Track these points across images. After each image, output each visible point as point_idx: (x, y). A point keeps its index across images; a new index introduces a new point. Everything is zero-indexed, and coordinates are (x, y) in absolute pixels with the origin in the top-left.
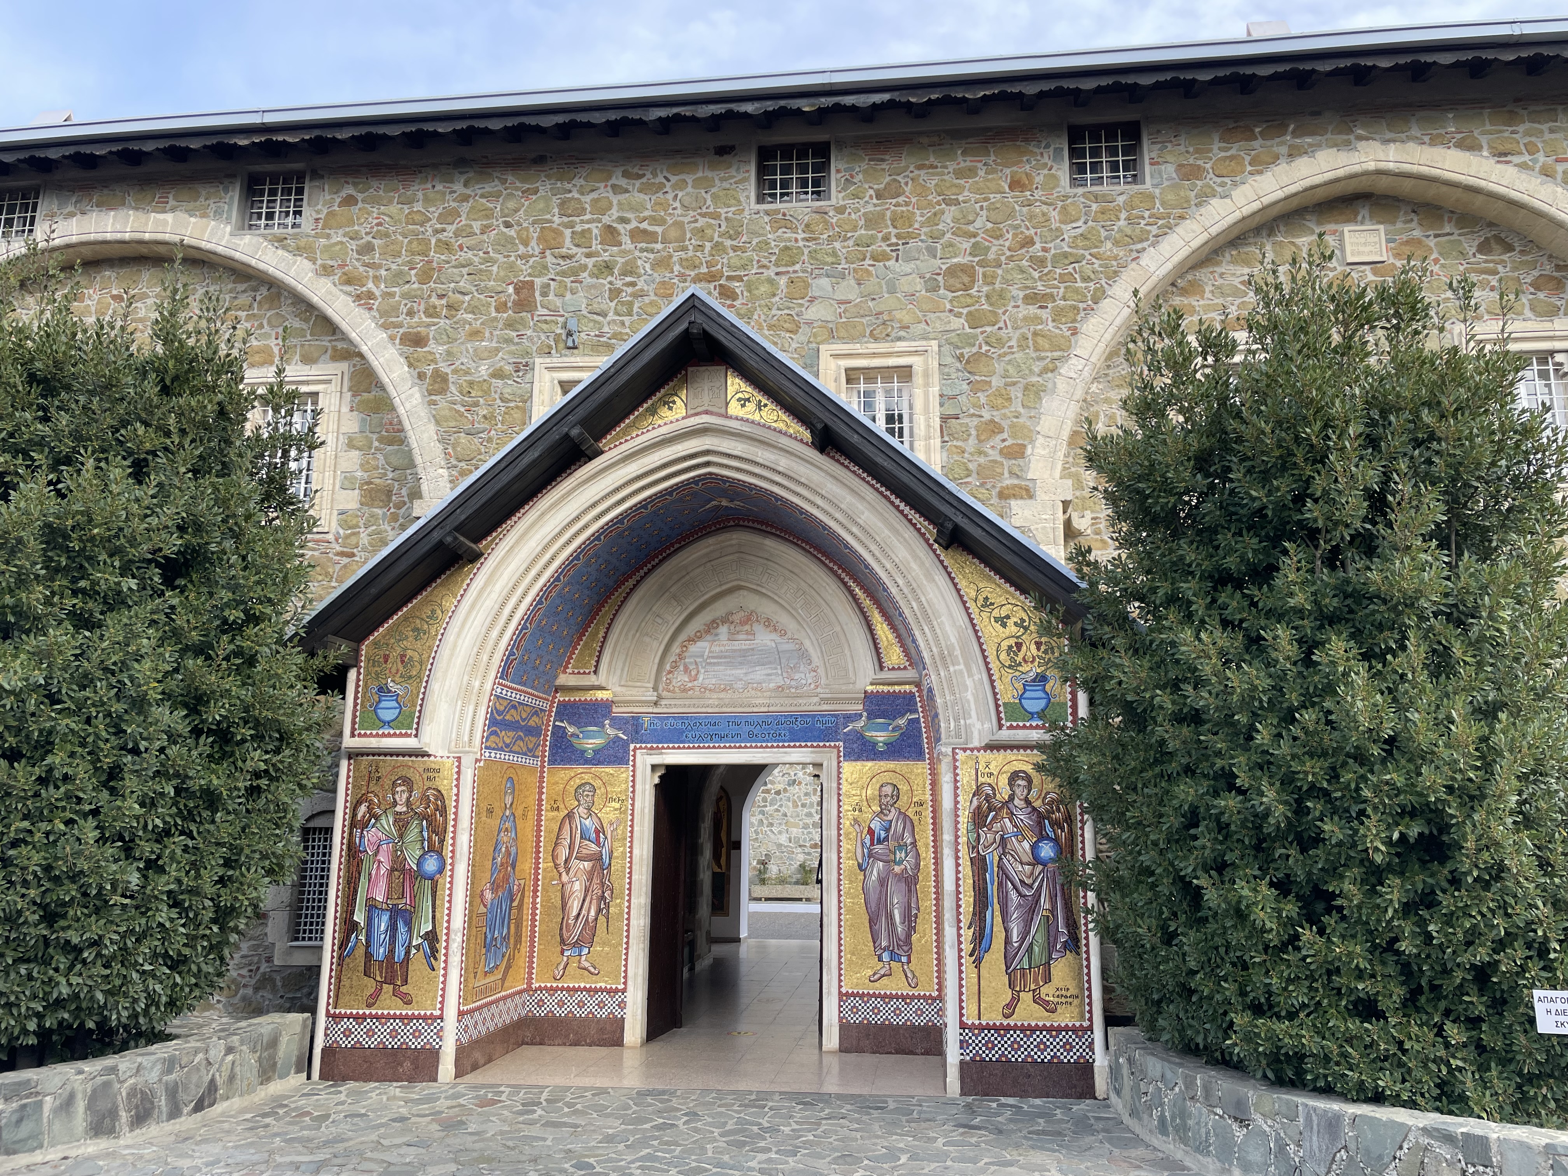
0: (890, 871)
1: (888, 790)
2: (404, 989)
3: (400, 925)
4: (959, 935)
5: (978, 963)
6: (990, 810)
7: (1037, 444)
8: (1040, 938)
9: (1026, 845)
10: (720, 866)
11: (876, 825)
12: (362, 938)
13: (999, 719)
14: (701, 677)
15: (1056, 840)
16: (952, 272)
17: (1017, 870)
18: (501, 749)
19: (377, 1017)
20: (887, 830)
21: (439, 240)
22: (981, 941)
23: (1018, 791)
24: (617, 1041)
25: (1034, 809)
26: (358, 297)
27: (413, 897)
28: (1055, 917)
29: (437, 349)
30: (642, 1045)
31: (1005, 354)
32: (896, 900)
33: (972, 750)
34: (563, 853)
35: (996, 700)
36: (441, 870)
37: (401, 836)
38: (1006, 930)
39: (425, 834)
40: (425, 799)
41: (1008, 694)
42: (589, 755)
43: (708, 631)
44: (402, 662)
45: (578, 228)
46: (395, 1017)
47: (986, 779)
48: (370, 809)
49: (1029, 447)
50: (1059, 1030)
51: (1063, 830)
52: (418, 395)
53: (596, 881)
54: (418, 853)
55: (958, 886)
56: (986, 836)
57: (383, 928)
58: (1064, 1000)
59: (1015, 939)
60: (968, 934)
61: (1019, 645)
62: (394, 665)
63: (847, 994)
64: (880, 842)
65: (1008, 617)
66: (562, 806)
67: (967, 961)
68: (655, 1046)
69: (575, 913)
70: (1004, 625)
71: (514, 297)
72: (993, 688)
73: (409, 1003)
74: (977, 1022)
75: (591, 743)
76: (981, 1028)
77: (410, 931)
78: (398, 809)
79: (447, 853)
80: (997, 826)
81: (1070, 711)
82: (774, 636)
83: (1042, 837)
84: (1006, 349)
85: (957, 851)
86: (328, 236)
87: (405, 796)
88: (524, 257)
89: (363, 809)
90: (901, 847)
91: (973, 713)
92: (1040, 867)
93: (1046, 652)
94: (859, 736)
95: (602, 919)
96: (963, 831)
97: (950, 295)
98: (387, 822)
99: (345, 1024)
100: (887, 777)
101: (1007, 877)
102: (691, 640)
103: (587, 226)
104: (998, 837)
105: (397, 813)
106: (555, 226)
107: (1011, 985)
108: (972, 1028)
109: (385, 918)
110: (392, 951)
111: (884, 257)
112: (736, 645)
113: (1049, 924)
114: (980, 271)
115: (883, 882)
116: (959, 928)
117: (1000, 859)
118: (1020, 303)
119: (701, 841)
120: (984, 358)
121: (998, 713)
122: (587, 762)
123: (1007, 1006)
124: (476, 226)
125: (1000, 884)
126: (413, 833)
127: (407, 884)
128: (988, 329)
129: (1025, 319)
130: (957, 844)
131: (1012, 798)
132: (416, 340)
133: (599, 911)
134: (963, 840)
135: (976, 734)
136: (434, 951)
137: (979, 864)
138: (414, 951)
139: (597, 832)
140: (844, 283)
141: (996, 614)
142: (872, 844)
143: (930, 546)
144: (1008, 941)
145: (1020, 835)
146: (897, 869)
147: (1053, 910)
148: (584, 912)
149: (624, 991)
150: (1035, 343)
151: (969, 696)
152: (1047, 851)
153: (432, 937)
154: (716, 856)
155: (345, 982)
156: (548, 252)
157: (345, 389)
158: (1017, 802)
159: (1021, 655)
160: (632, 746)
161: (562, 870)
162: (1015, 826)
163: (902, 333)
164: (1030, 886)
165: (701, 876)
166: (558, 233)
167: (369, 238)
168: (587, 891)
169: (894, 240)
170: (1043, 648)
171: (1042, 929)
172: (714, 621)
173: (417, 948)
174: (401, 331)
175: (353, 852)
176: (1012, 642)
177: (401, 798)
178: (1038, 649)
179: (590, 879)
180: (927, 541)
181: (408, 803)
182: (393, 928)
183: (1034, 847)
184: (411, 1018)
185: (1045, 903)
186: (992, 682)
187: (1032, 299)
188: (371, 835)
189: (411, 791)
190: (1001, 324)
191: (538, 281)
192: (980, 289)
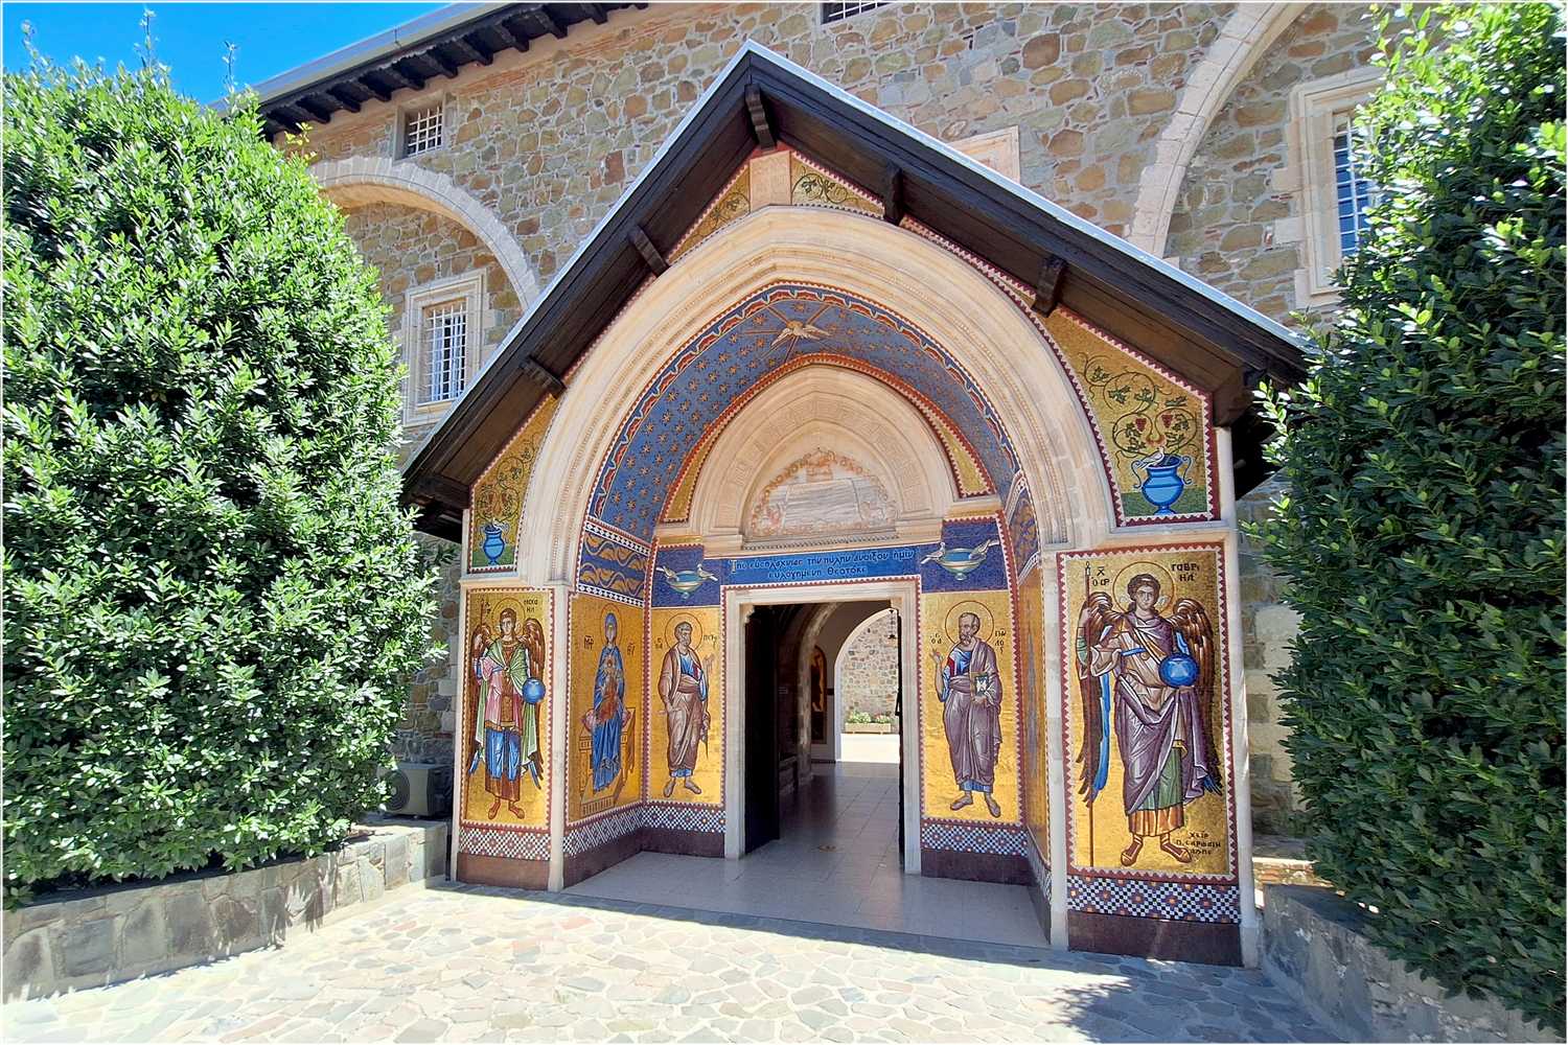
0: (970, 702)
1: (968, 620)
2: (517, 805)
3: (512, 745)
4: (1066, 770)
5: (1090, 800)
6: (1105, 623)
7: (1136, 222)
8: (1171, 774)
9: (1152, 664)
10: (819, 707)
11: (956, 656)
12: (483, 756)
13: (1117, 514)
14: (783, 519)
15: (1192, 657)
16: (1033, 45)
17: (1140, 694)
18: (598, 585)
19: (498, 829)
20: (967, 660)
21: (544, 133)
22: (1094, 778)
23: (1141, 600)
24: (719, 853)
25: (1162, 620)
26: (484, 198)
27: (521, 720)
28: (1190, 748)
29: (545, 232)
30: (740, 858)
31: (1097, 125)
32: (978, 730)
33: (1081, 554)
34: (668, 685)
35: (1113, 491)
36: (542, 696)
37: (509, 665)
38: (1126, 765)
39: (528, 662)
40: (526, 628)
41: (1129, 480)
42: (686, 596)
43: (788, 475)
44: (503, 500)
45: (658, 91)
46: (511, 830)
47: (1099, 589)
48: (483, 639)
49: (1127, 226)
50: (1194, 882)
51: (1200, 643)
52: (532, 277)
53: (695, 710)
54: (523, 679)
55: (1064, 713)
56: (1099, 655)
57: (498, 748)
58: (1200, 848)
59: (1137, 774)
60: (1076, 770)
61: (1141, 423)
62: (498, 504)
63: (929, 822)
64: (960, 672)
65: (1127, 389)
66: (664, 644)
67: (1078, 801)
68: (753, 858)
69: (679, 739)
70: (1122, 400)
71: (605, 170)
72: (1109, 477)
73: (522, 817)
74: (1089, 869)
75: (687, 586)
76: (1095, 876)
77: (519, 751)
78: (505, 638)
79: (546, 681)
80: (1112, 643)
81: (1209, 498)
82: (850, 474)
83: (1172, 653)
84: (1097, 120)
85: (1063, 672)
86: (461, 149)
87: (510, 626)
88: (614, 130)
89: (478, 639)
90: (981, 678)
91: (1083, 511)
92: (1171, 690)
93: (1177, 428)
94: (937, 565)
95: (701, 743)
96: (1070, 651)
97: (1031, 73)
98: (497, 651)
99: (473, 833)
100: (967, 608)
101: (1127, 702)
102: (773, 485)
103: (665, 88)
104: (1115, 656)
105: (505, 643)
106: (637, 94)
107: (1132, 828)
108: (1083, 874)
109: (500, 739)
110: (506, 770)
111: (957, 47)
112: (815, 486)
113: (1182, 757)
114: (1064, 38)
115: (963, 713)
116: (1066, 761)
117: (1118, 681)
118: (1113, 64)
119: (800, 685)
120: (1070, 136)
121: (1116, 506)
122: (683, 603)
123: (1128, 852)
124: (574, 113)
125: (1117, 709)
126: (518, 662)
127: (516, 712)
128: (1076, 101)
129: (1119, 82)
130: (1063, 664)
131: (1132, 609)
132: (529, 228)
133: (699, 737)
134: (1070, 661)
135: (1085, 532)
136: (540, 771)
137: (1092, 689)
138: (523, 770)
139: (695, 667)
140: (915, 85)
141: (1111, 387)
142: (952, 675)
143: (1028, 314)
144: (1128, 777)
145: (1142, 651)
146: (978, 699)
147: (1187, 742)
148: (686, 738)
149: (723, 809)
150: (1132, 107)
151: (1078, 490)
152: (1179, 670)
153: (536, 757)
154: (815, 698)
155: (472, 795)
156: (633, 120)
157: (485, 289)
158: (1139, 612)
159: (1145, 433)
160: (722, 587)
161: (667, 701)
162: (1137, 641)
163: (977, 127)
164: (1158, 713)
165: (802, 713)
166: (641, 101)
167: (491, 143)
168: (688, 718)
169: (967, 27)
170: (1173, 423)
171: (1172, 762)
172: (793, 465)
173: (526, 766)
174: (519, 221)
175: (473, 679)
176: (1132, 419)
177: (508, 629)
178: (1167, 424)
179: (691, 708)
180: (1023, 309)
181: (513, 634)
182: (506, 748)
183: (1163, 668)
184: (524, 831)
185: (1176, 733)
186: (1107, 470)
187: (1127, 57)
188: (486, 663)
189: (514, 621)
190: (1091, 93)
191: (625, 152)
192: (1065, 60)
